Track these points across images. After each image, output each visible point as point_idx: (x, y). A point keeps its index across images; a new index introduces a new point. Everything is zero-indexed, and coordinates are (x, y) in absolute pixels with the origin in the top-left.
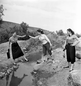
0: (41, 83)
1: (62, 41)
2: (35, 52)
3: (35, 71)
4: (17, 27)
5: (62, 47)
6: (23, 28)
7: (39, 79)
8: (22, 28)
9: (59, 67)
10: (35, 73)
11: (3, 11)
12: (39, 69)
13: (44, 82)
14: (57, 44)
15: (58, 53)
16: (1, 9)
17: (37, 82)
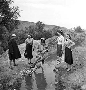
0: (63, 78)
1: (80, 38)
2: (54, 51)
3: (56, 69)
4: (33, 26)
5: (80, 45)
6: (39, 27)
7: (61, 75)
8: (37, 27)
9: (78, 64)
10: (57, 70)
11: (20, 13)
12: (60, 67)
13: (66, 77)
14: (76, 42)
15: (77, 51)
16: (17, 10)
17: (60, 78)
